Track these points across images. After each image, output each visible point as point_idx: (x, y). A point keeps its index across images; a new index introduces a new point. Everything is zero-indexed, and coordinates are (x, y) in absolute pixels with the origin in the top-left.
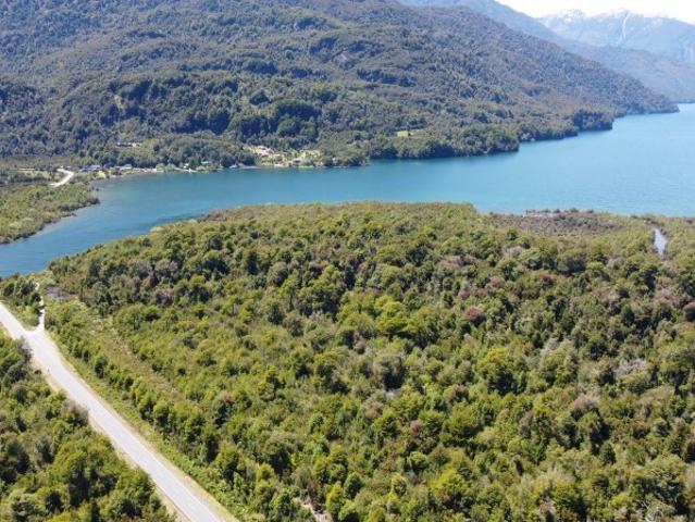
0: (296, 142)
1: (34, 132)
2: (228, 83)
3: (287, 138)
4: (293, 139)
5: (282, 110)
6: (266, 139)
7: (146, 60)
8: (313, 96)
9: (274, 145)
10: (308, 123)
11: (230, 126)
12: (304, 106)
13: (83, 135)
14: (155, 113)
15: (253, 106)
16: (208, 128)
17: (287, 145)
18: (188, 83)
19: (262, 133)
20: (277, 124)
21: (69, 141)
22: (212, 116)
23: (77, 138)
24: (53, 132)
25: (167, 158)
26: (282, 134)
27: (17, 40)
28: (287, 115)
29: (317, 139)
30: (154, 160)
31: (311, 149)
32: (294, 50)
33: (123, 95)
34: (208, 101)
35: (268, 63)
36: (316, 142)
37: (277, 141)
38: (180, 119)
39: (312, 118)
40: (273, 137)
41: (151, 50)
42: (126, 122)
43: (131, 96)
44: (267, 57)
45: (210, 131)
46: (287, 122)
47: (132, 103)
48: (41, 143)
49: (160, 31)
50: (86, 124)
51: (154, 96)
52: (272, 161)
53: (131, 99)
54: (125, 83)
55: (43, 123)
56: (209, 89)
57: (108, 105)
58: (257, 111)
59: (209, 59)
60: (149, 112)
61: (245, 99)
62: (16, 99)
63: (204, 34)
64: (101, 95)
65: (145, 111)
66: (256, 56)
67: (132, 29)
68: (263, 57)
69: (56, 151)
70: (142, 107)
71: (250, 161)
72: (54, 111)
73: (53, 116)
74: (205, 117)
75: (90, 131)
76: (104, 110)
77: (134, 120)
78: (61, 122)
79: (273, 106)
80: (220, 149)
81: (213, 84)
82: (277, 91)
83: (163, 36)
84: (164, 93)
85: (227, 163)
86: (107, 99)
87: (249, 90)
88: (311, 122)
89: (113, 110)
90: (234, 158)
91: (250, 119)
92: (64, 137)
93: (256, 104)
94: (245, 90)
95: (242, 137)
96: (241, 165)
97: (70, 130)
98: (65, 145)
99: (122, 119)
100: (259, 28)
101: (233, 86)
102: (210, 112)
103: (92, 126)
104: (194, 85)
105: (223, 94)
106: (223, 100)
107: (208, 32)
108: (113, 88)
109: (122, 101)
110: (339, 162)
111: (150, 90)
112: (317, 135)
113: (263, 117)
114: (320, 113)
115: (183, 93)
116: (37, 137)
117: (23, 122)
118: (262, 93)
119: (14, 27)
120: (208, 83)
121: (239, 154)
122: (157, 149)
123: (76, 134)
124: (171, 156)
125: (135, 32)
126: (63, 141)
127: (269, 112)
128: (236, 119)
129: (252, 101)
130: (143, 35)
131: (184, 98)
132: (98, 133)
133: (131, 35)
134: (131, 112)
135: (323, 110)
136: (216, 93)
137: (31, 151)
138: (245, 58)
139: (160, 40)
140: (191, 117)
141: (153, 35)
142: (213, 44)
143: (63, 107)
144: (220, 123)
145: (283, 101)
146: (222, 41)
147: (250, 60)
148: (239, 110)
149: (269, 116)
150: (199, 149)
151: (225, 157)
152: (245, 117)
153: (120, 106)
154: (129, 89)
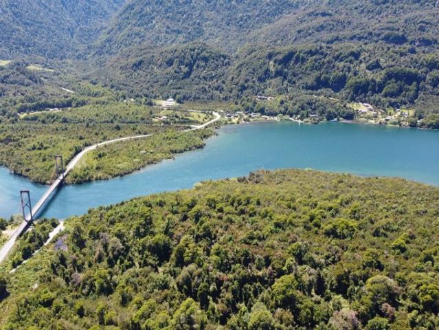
0: (396, 103)
1: (216, 85)
2: (352, 54)
3: (388, 98)
4: (393, 100)
5: (389, 76)
6: (372, 98)
7: (313, 33)
8: (422, 64)
9: (376, 104)
10: (411, 87)
11: (346, 86)
12: (409, 72)
13: (244, 88)
14: (294, 75)
15: (368, 71)
16: (329, 87)
17: (388, 104)
18: (322, 53)
19: (369, 93)
20: (383, 87)
21: (235, 92)
22: (333, 78)
23: (239, 91)
24: (227, 86)
25: (286, 109)
26: (385, 96)
27: (246, 20)
28: (393, 80)
29: (415, 101)
30: (277, 111)
31: (408, 108)
32: (427, 24)
33: (275, 62)
34: (334, 67)
35: (400, 34)
36: (414, 103)
37: (379, 100)
38: (310, 80)
39: (414, 83)
40: (377, 97)
41: (318, 25)
42: (273, 81)
43: (280, 62)
44: (401, 29)
45: (330, 89)
46: (392, 86)
47: (279, 67)
48: (219, 92)
49: (330, 12)
50: (247, 81)
51: (296, 62)
52: (369, 118)
53: (279, 64)
54: (279, 53)
55: (223, 79)
56: (337, 58)
57: (264, 68)
58: (370, 75)
59: (357, 32)
60: (290, 73)
61: (363, 66)
62: (213, 62)
63: (362, 12)
64: (261, 61)
65: (287, 73)
66: (393, 29)
67: (311, 10)
68: (398, 30)
69: (225, 99)
70: (286, 70)
71: (350, 116)
72: (231, 71)
73: (230, 74)
74: (329, 79)
75: (248, 86)
76: (261, 72)
77: (279, 79)
78: (233, 78)
79: (383, 72)
80: (327, 106)
81: (341, 54)
82: (391, 59)
83: (330, 15)
84: (303, 60)
85: (330, 118)
86: (264, 64)
87: (367, 59)
88: (413, 86)
89: (267, 72)
90: (336, 113)
91: (361, 83)
92: (232, 89)
93: (370, 69)
94: (365, 59)
95: (353, 96)
96: (341, 119)
97: (236, 84)
98: (231, 95)
99: (272, 78)
100: (406, 6)
101: (356, 55)
102: (333, 75)
103: (250, 83)
104: (326, 55)
105: (346, 62)
106: (345, 67)
107: (365, 10)
108: (270, 56)
109: (274, 66)
110: (423, 124)
111: (294, 58)
112: (416, 96)
113: (373, 80)
114: (424, 79)
115: (316, 60)
116: (217, 89)
117: (212, 78)
118: (377, 62)
119: (248, 11)
120: (337, 53)
121: (341, 110)
122: (282, 102)
123: (240, 88)
124: (289, 109)
125: (312, 13)
126: (231, 92)
127: (378, 76)
128: (351, 81)
129: (368, 68)
130: (317, 15)
131: (317, 64)
132: (252, 87)
133: (309, 15)
134: (278, 73)
135: (428, 77)
136: (341, 61)
137: (212, 97)
138: (383, 31)
139: (327, 18)
140: (318, 79)
141: (324, 14)
142: (365, 20)
143: (237, 68)
144: (339, 84)
145: (392, 69)
146: (372, 17)
147: (387, 32)
148: (355, 74)
149: (378, 80)
150: (311, 104)
151: (330, 112)
152: (358, 80)
153: (272, 69)
154: (280, 57)
